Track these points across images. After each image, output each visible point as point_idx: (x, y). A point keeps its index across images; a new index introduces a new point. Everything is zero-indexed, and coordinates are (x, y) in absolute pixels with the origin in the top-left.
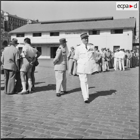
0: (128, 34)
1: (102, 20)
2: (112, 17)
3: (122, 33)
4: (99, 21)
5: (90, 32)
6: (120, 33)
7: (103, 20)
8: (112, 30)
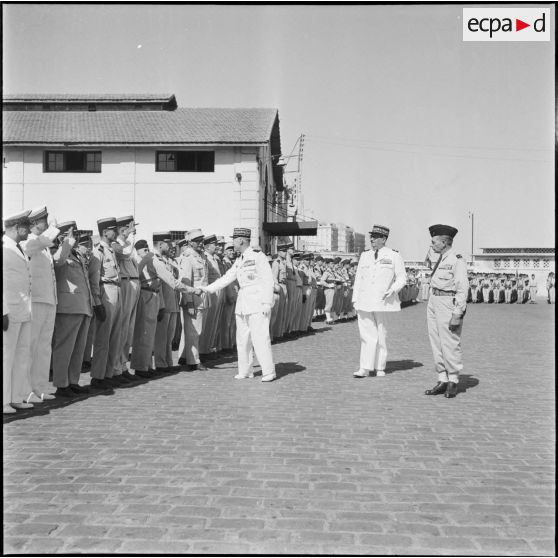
0: (239, 177)
2: (170, 96)
3: (210, 168)
4: (108, 109)
5: (52, 157)
8: (162, 152)
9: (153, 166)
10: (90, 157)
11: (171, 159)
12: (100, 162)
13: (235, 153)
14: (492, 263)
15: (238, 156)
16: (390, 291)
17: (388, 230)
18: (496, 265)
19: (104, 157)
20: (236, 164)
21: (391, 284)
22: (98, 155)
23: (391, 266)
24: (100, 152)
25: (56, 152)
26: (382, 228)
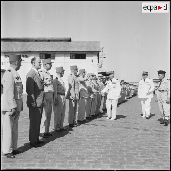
0: (93, 61)
1: (57, 41)
2: (70, 38)
3: (85, 58)
4: (53, 41)
5: (41, 55)
6: (82, 59)
7: (59, 41)
8: (71, 54)
9: (69, 57)
10: (52, 55)
11: (74, 56)
12: (55, 57)
13: (91, 54)
14: (156, 83)
15: (92, 55)
16: (149, 92)
17: (148, 73)
18: (157, 84)
19: (56, 55)
20: (92, 57)
21: (149, 89)
22: (54, 55)
23: (149, 84)
24: (55, 54)
25: (43, 54)
26: (146, 72)
